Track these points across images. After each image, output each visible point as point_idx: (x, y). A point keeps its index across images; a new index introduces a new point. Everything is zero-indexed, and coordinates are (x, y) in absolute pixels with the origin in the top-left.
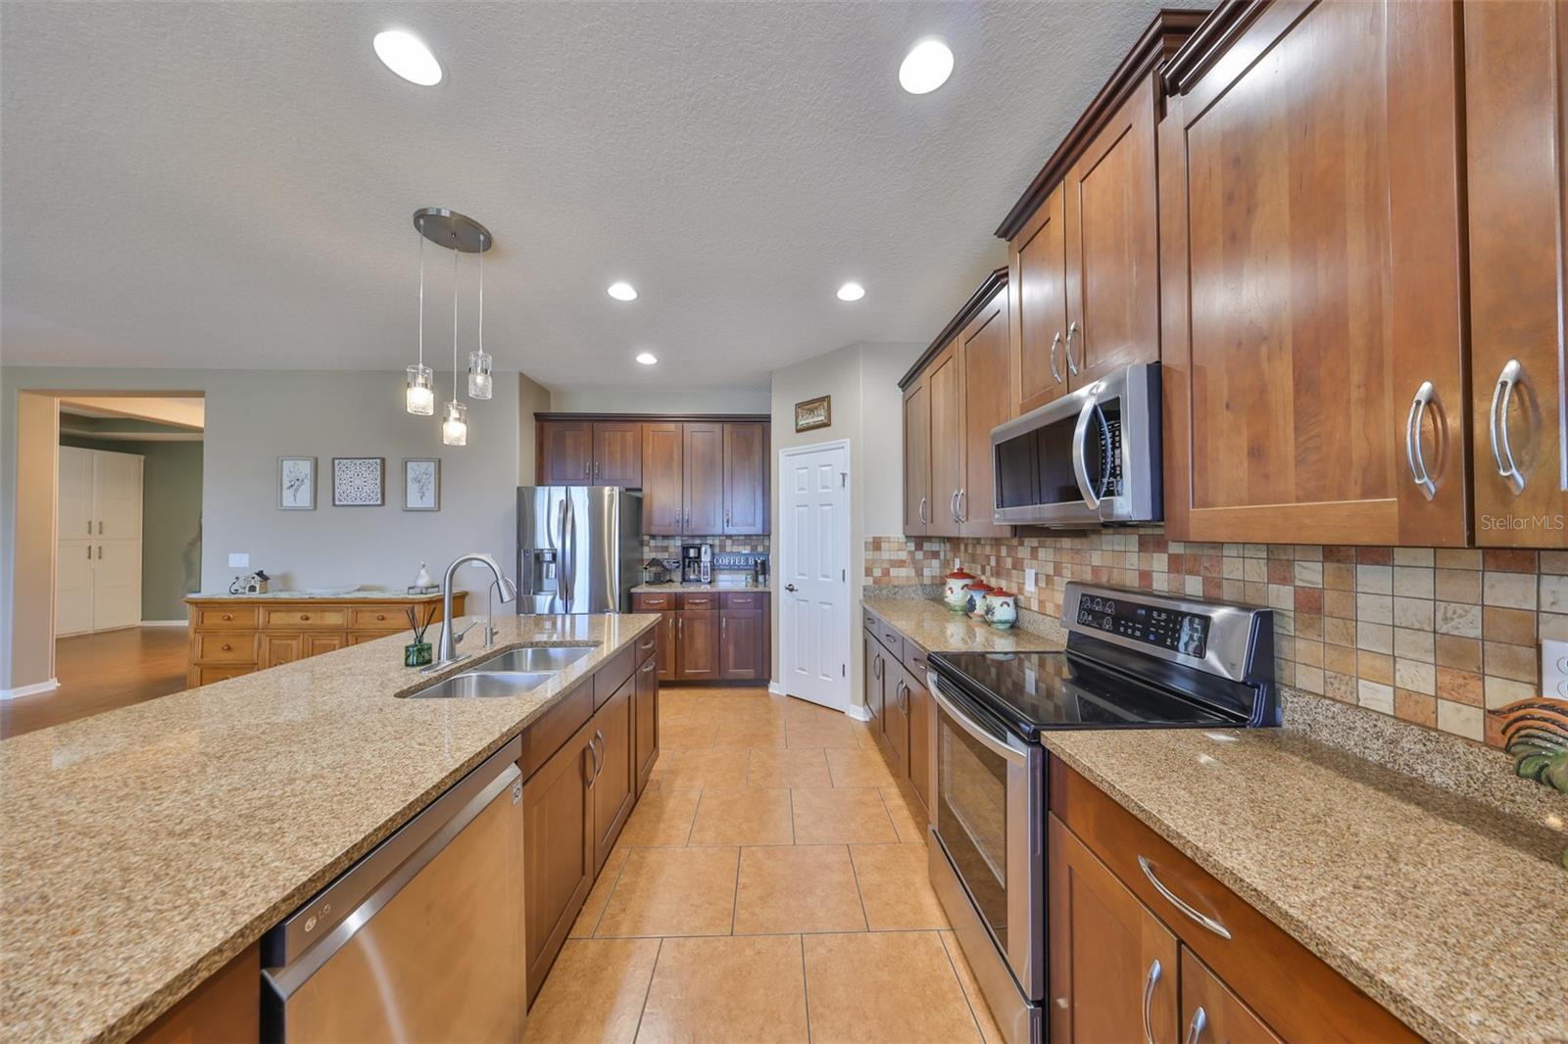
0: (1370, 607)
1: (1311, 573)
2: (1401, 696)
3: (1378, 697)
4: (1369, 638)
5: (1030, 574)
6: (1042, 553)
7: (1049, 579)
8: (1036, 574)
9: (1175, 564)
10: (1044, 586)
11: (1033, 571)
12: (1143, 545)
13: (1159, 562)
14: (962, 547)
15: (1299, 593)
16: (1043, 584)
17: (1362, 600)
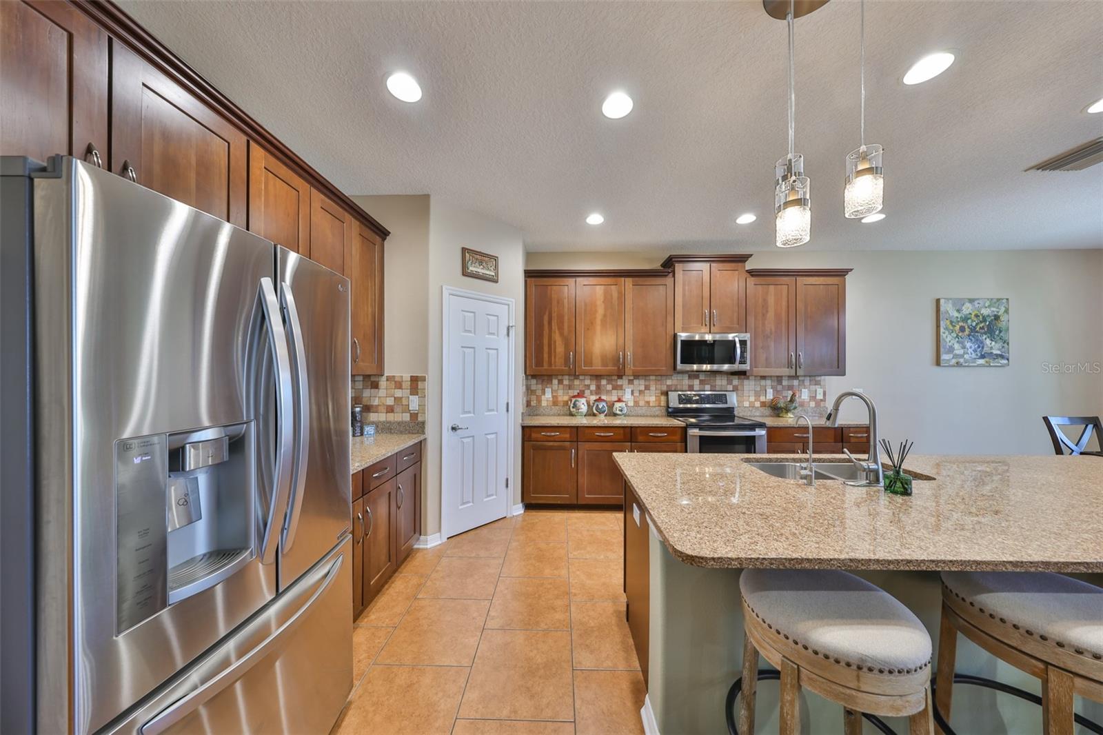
0: (746, 388)
1: (736, 382)
2: (750, 402)
3: (746, 404)
4: (746, 393)
5: (628, 391)
6: (636, 382)
7: (641, 392)
8: (632, 391)
9: (702, 382)
10: (638, 395)
11: (630, 391)
12: (690, 377)
13: (696, 382)
14: (555, 382)
15: (734, 386)
16: (636, 394)
17: (745, 387)
